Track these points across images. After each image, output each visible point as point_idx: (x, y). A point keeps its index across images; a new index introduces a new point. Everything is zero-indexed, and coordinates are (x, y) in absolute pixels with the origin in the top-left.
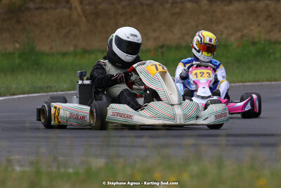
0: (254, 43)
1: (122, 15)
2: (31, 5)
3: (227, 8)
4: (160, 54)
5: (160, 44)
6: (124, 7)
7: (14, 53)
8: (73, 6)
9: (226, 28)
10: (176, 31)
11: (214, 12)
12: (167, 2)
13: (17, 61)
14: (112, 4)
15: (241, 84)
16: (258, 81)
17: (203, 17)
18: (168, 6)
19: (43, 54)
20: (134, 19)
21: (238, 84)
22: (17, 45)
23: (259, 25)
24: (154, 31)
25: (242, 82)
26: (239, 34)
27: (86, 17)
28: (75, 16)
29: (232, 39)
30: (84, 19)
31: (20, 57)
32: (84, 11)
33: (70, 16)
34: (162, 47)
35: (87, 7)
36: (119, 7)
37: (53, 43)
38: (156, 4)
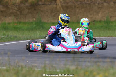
1: (78, 8)
2: (40, 3)
4: (93, 24)
5: (93, 20)
7: (33, 23)
8: (58, 4)
10: (100, 15)
12: (96, 3)
13: (34, 26)
14: (74, 3)
17: (111, 9)
18: (97, 4)
19: (45, 23)
20: (83, 10)
22: (34, 19)
24: (91, 14)
27: (63, 8)
28: (58, 7)
30: (62, 9)
31: (35, 24)
32: (62, 6)
33: (56, 8)
34: (94, 21)
35: (63, 4)
36: (77, 5)
37: (49, 18)
38: (92, 4)
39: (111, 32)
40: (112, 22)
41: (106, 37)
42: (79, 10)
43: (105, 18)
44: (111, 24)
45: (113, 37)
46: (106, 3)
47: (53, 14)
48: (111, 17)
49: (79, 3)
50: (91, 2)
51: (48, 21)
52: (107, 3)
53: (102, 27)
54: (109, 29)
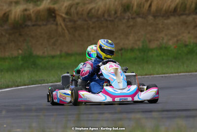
0: (186, 46)
1: (92, 28)
2: (29, 23)
3: (166, 21)
4: (120, 55)
5: (120, 48)
6: (94, 23)
7: (18, 57)
8: (59, 23)
9: (166, 35)
10: (131, 38)
11: (157, 24)
12: (124, 18)
13: (21, 63)
15: (177, 74)
16: (189, 72)
17: (150, 28)
18: (125, 21)
19: (38, 57)
20: (102, 31)
21: (174, 74)
22: (20, 51)
23: (189, 33)
25: (177, 73)
26: (175, 39)
27: (68, 30)
28: (60, 29)
29: (171, 43)
30: (66, 31)
31: (22, 59)
32: (66, 26)
33: (57, 30)
34: (121, 50)
35: (68, 23)
36: (91, 23)
37: (45, 49)
38: (117, 20)
39: (150, 66)
40: (152, 50)
41: (142, 75)
42: (96, 32)
43: (140, 44)
44: (150, 54)
45: (153, 74)
46: (140, 17)
47: (52, 41)
48: (150, 41)
49: (94, 20)
50: (115, 18)
51: (44, 53)
52: (142, 18)
53: (135, 59)
54: (147, 62)
